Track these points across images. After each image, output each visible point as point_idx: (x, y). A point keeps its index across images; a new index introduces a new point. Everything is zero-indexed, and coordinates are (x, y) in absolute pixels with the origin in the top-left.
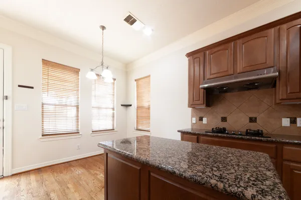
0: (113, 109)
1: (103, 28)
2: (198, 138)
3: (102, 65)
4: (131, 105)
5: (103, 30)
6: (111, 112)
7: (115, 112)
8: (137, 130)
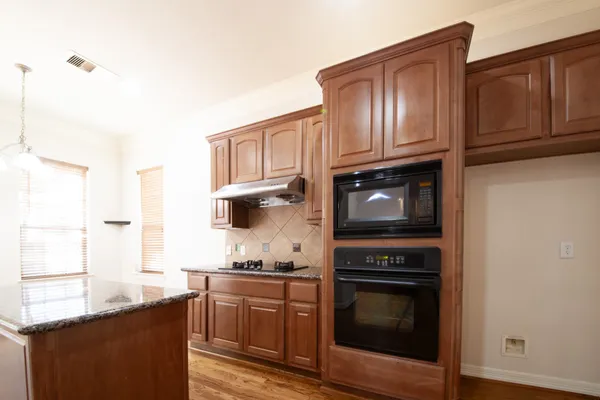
0: (84, 230)
1: (25, 69)
2: (207, 278)
3: (22, 141)
4: (128, 223)
5: (24, 72)
6: (79, 236)
7: (87, 236)
8: (144, 271)
